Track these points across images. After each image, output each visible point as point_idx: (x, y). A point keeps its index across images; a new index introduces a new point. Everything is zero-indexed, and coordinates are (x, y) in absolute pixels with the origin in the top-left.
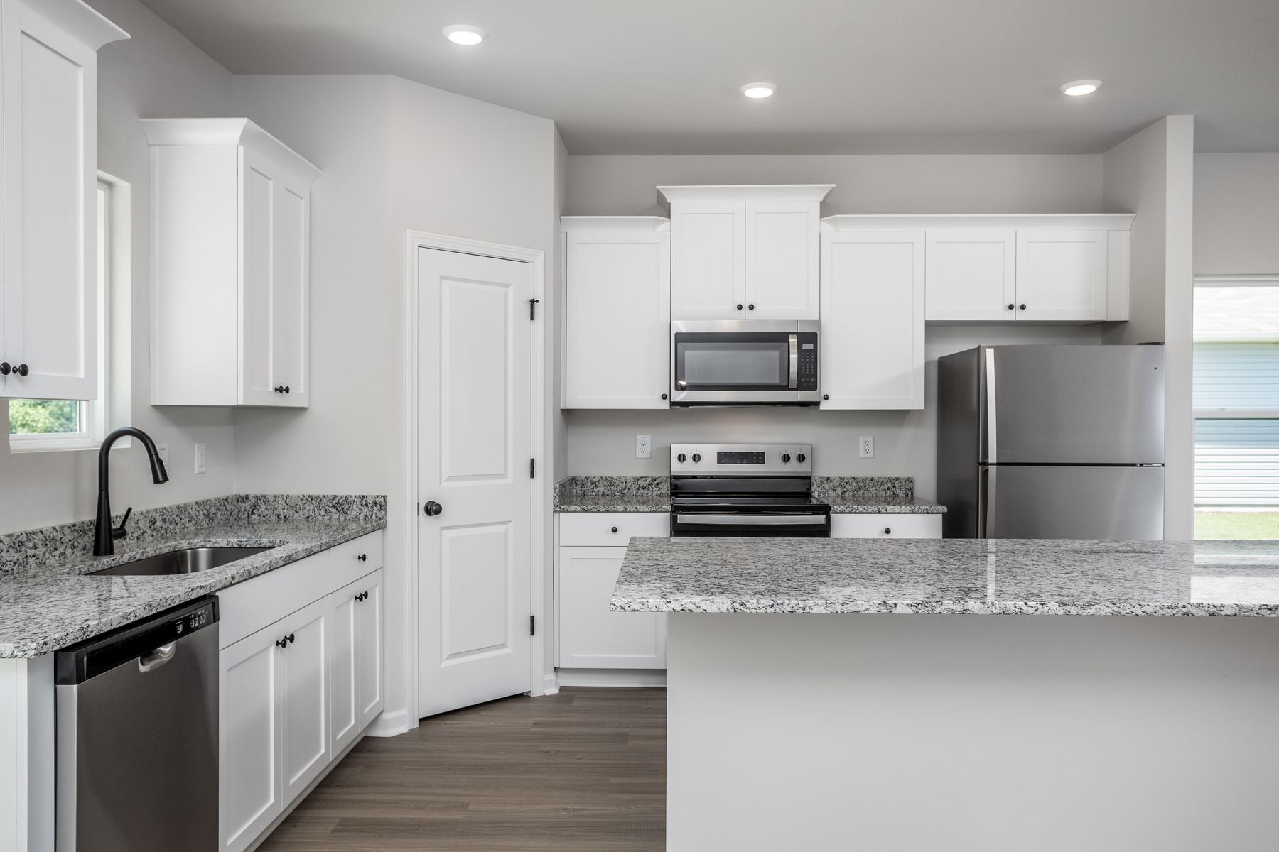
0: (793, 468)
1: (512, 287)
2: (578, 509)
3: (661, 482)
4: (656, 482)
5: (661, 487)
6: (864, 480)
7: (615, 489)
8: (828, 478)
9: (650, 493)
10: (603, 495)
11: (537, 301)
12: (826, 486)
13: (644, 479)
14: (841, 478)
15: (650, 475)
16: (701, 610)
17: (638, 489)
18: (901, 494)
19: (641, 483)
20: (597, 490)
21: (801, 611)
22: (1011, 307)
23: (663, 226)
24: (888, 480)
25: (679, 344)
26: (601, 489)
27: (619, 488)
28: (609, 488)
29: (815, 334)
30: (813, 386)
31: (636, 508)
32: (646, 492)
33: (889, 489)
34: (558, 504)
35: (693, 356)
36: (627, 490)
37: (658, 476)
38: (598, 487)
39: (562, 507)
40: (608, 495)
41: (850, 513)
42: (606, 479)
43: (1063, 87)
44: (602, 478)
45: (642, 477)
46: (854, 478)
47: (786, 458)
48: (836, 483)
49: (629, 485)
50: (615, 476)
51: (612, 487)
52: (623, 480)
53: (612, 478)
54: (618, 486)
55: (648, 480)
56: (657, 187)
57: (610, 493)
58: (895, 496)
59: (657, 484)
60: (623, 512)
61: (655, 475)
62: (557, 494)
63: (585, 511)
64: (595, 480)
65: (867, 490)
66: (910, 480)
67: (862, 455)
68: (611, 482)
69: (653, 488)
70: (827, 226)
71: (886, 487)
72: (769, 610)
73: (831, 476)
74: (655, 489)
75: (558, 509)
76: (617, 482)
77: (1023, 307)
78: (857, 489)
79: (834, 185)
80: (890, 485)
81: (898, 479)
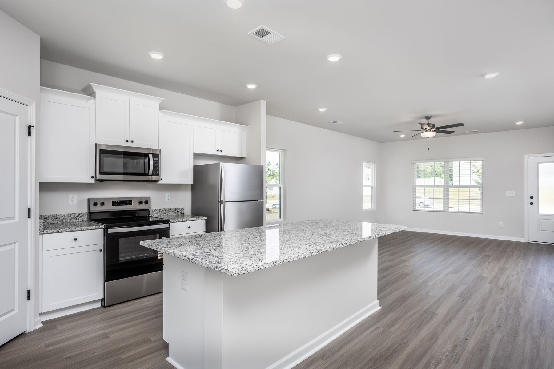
0: (143, 207)
1: (18, 116)
2: (55, 231)
3: (83, 215)
4: (80, 216)
5: (83, 217)
6: (168, 210)
7: (58, 220)
8: (155, 210)
9: (77, 221)
10: (51, 223)
11: (33, 127)
12: (154, 212)
13: (74, 214)
14: (160, 209)
15: (77, 213)
16: (264, 268)
17: (71, 219)
18: (180, 214)
19: (72, 216)
20: (47, 221)
21: (291, 260)
22: (218, 151)
23: (92, 101)
24: (176, 209)
25: (101, 154)
26: (50, 221)
27: (60, 219)
28: (54, 220)
29: (159, 154)
30: (158, 175)
31: (87, 228)
32: (75, 220)
33: (176, 212)
34: (42, 230)
35: (108, 160)
36: (65, 220)
37: (82, 213)
38: (48, 220)
39: (45, 231)
40: (54, 223)
41: (177, 222)
42: (53, 216)
43: (247, 85)
44: (50, 215)
45: (73, 214)
46: (164, 209)
47: (141, 203)
48: (158, 211)
49: (66, 218)
50: (58, 214)
51: (56, 220)
52: (62, 216)
53: (56, 215)
54: (60, 218)
55: (76, 215)
56: (90, 83)
57: (55, 222)
58: (178, 215)
59: (81, 216)
60: (80, 230)
61: (80, 212)
62: (42, 225)
63: (59, 232)
64: (46, 217)
65: (169, 213)
66: (183, 209)
67: (166, 200)
68: (56, 217)
69: (78, 218)
70: (161, 114)
71: (175, 212)
72: (283, 262)
73: (156, 209)
74: (80, 218)
75: (42, 233)
76: (59, 217)
77: (221, 151)
78: (166, 213)
79: (165, 99)
80: (176, 211)
81: (179, 208)
